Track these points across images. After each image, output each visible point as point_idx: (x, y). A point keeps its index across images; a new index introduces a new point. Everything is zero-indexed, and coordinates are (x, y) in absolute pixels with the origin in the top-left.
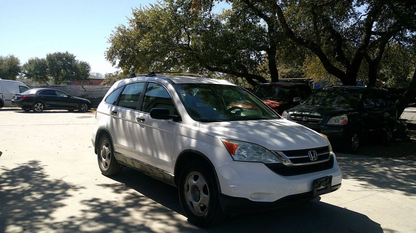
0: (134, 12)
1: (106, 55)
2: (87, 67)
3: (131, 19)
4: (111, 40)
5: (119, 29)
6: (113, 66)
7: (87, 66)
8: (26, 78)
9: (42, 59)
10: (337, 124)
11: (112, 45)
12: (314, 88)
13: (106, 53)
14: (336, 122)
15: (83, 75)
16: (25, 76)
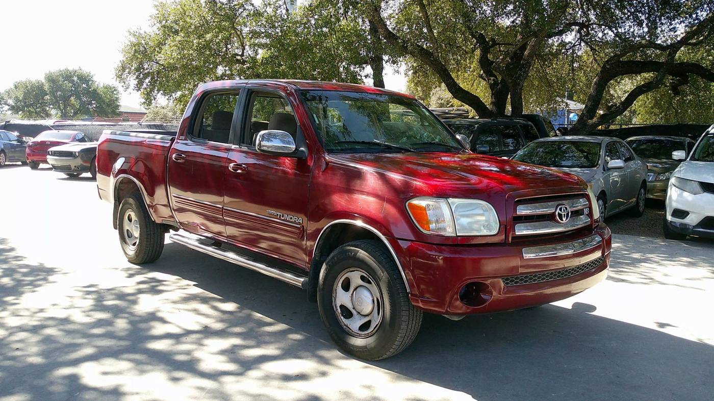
2: (115, 92)
7: (115, 90)
15: (108, 105)
16: (9, 109)
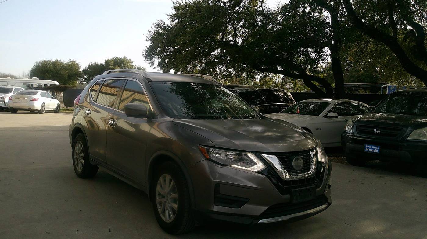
0: (175, 5)
1: (145, 54)
3: (172, 14)
4: (150, 38)
5: (158, 26)
6: (151, 66)
8: (85, 83)
9: (101, 64)
10: (421, 139)
11: (151, 43)
12: (387, 93)
13: (144, 52)
14: (420, 137)
16: (84, 81)
